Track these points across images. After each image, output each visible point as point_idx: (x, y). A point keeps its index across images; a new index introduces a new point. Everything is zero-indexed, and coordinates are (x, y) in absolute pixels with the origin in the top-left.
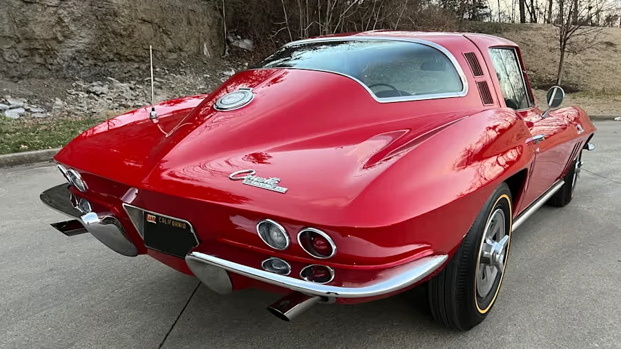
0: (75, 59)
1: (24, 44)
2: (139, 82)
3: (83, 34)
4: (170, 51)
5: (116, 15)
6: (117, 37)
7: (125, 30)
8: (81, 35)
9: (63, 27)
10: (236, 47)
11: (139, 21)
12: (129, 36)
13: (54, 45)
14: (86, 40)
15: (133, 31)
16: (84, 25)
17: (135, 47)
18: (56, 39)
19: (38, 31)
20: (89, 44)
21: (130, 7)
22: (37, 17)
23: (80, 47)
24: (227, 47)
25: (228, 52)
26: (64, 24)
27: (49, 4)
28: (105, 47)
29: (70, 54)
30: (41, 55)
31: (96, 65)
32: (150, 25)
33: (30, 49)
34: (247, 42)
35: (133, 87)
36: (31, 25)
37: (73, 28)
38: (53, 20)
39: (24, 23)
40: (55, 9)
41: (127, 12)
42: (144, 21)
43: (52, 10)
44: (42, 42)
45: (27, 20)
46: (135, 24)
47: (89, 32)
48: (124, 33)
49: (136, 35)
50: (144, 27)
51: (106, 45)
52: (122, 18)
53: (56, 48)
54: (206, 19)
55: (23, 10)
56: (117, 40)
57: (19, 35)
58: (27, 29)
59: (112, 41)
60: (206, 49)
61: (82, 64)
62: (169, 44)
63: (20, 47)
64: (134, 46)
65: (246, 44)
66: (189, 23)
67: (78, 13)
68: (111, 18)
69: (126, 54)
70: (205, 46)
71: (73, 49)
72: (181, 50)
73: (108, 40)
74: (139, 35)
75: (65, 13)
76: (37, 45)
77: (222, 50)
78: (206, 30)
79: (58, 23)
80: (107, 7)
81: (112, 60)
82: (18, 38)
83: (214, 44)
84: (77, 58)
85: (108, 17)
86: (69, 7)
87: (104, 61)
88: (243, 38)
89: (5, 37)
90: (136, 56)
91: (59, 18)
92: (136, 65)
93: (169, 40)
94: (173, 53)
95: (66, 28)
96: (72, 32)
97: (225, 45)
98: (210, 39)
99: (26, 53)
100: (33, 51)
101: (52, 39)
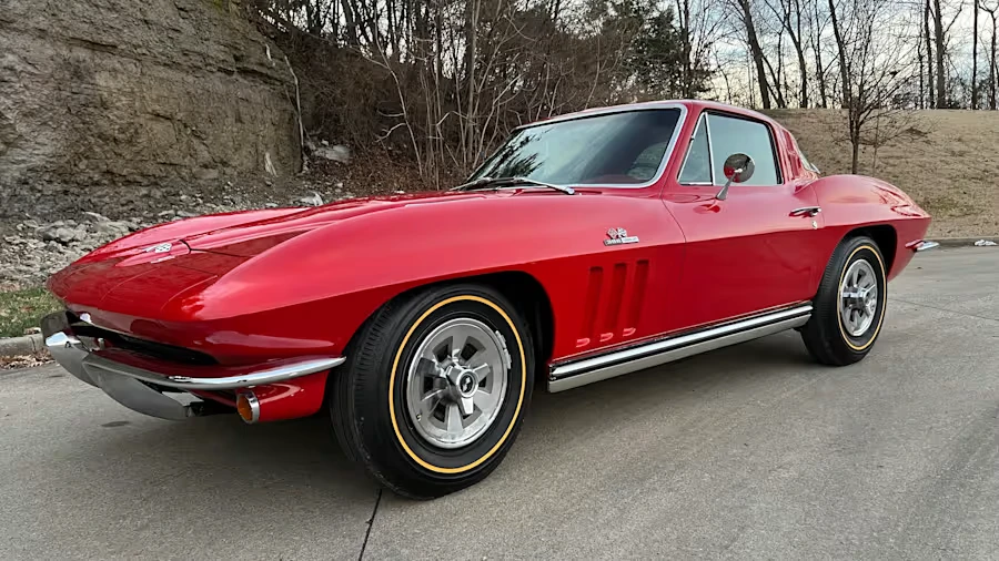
0: (27, 183)
2: (147, 220)
3: (42, 139)
4: (206, 166)
5: (104, 105)
6: (108, 144)
7: (122, 131)
8: (39, 140)
9: (5, 126)
10: (322, 159)
11: (148, 116)
12: (130, 142)
14: (48, 150)
15: (136, 132)
16: (45, 123)
17: (142, 161)
20: (54, 156)
21: (133, 92)
23: (37, 161)
24: (306, 158)
25: (308, 167)
26: (5, 122)
28: (85, 161)
29: (17, 174)
31: (66, 192)
32: (168, 123)
34: (339, 149)
35: (135, 226)
37: (22, 128)
41: (124, 100)
42: (158, 115)
46: (142, 121)
47: (55, 135)
48: (121, 136)
49: (143, 140)
50: (159, 127)
51: (87, 158)
52: (116, 112)
54: (268, 115)
56: (106, 148)
59: (97, 150)
60: (269, 163)
61: (40, 191)
62: (205, 155)
64: (139, 158)
65: (337, 153)
66: (239, 120)
67: (32, 102)
68: (96, 112)
69: (124, 173)
70: (267, 156)
71: (23, 165)
72: (224, 164)
73: (91, 148)
74: (150, 140)
75: (9, 102)
77: (297, 163)
78: (267, 131)
80: (87, 92)
81: (97, 184)
83: (282, 154)
84: (31, 181)
85: (91, 109)
86: (16, 93)
87: (81, 185)
88: (332, 144)
90: (143, 175)
92: (144, 191)
93: (203, 147)
94: (211, 170)
95: (9, 130)
96: (21, 136)
97: (302, 156)
98: (276, 146)
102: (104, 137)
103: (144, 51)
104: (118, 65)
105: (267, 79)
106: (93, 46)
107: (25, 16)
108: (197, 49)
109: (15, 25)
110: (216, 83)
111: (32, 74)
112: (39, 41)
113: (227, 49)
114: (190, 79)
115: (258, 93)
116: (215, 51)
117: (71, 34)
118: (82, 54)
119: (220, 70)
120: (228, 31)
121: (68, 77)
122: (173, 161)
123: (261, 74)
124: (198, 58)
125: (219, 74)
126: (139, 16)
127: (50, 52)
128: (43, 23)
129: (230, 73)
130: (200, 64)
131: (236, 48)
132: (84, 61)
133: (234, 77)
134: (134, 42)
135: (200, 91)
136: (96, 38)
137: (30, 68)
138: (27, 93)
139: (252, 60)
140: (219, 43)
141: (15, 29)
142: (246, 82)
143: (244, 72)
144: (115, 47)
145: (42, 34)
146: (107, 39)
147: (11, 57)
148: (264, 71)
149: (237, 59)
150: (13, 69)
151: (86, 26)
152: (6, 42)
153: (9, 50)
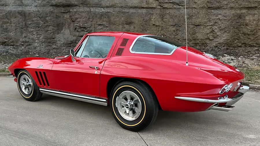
0: (217, 47)
1: (193, 42)
5: (247, 25)
6: (245, 36)
8: (223, 36)
9: (214, 33)
12: (254, 35)
13: (208, 41)
14: (225, 38)
15: (257, 31)
16: (226, 32)
17: (257, 40)
18: (209, 39)
19: (200, 36)
20: (226, 40)
22: (200, 31)
23: (221, 41)
26: (214, 32)
27: (208, 25)
28: (237, 41)
29: (215, 45)
30: (200, 46)
31: (227, 49)
33: (195, 43)
36: (197, 34)
38: (208, 31)
39: (194, 33)
40: (211, 26)
41: (255, 22)
43: (209, 27)
44: (200, 40)
45: (196, 32)
47: (228, 34)
48: (251, 33)
51: (238, 40)
52: (250, 26)
55: (194, 29)
56: (245, 37)
57: (191, 38)
58: (195, 36)
59: (241, 37)
61: (220, 49)
67: (223, 26)
68: (243, 27)
69: (250, 43)
71: (217, 42)
75: (216, 27)
76: (198, 42)
79: (211, 32)
81: (240, 47)
82: (190, 40)
84: (218, 46)
86: (219, 25)
87: (234, 47)
90: (257, 44)
92: (256, 48)
96: (218, 35)
99: (193, 45)
100: (196, 44)
101: (207, 39)
102: (245, 34)
104: (256, 12)
106: (249, 8)
107: (227, 5)
109: (223, 8)
111: (224, 19)
112: (231, 10)
117: (241, 6)
118: (244, 11)
121: (236, 18)
127: (233, 13)
128: (232, 5)
132: (244, 13)
136: (249, 6)
137: (225, 18)
138: (222, 25)
141: (223, 9)
144: (256, 7)
145: (232, 8)
146: (253, 5)
147: (220, 16)
150: (219, 19)
151: (247, 3)
152: (220, 13)
153: (220, 14)
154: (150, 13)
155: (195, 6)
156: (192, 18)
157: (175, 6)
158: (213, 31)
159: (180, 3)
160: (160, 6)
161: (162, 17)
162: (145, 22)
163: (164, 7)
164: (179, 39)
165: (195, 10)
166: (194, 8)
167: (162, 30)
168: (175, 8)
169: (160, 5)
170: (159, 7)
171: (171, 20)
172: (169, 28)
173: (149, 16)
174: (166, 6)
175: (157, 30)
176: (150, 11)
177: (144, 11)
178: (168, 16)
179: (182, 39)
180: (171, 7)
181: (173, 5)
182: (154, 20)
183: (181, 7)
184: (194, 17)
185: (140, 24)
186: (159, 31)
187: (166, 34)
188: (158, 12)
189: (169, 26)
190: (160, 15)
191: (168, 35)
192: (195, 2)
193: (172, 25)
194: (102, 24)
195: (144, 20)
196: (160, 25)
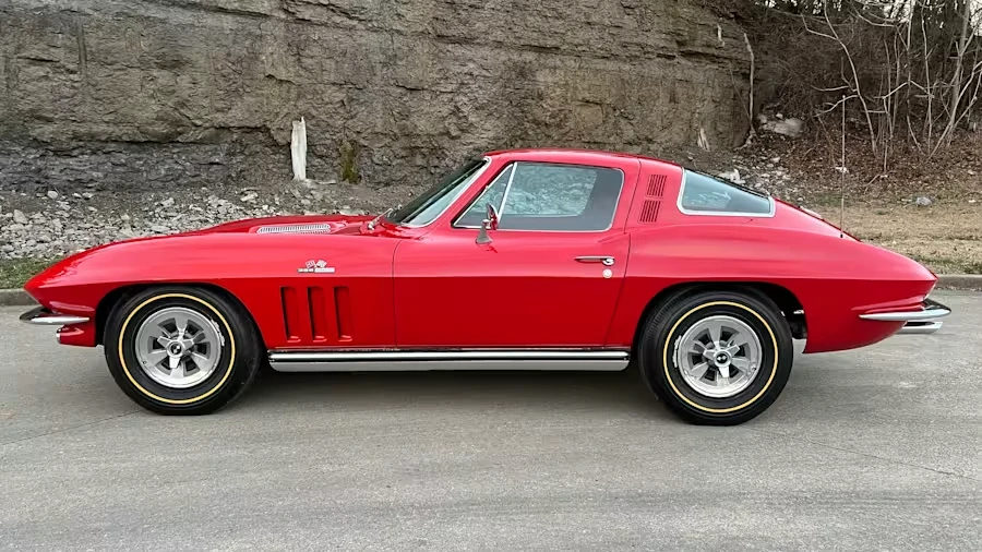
1: (404, 142)
3: (488, 126)
4: (630, 144)
5: (541, 97)
6: (540, 128)
7: (552, 117)
8: (485, 127)
9: (460, 118)
10: (770, 132)
11: (578, 103)
12: (559, 126)
13: (445, 142)
14: (491, 134)
15: (566, 118)
16: (491, 114)
17: (567, 140)
18: (448, 133)
19: (423, 125)
21: (567, 84)
22: (422, 108)
23: (482, 143)
24: (753, 131)
25: (752, 140)
26: (461, 115)
27: (443, 90)
28: (520, 142)
29: (465, 153)
30: (424, 156)
32: (599, 107)
33: (411, 148)
34: (792, 123)
36: (414, 118)
37: (472, 119)
38: (445, 111)
39: (405, 116)
40: (450, 96)
41: (558, 91)
42: (588, 102)
43: (445, 98)
44: (425, 138)
45: (409, 112)
46: (572, 107)
47: (498, 123)
48: (553, 120)
49: (571, 124)
50: (586, 112)
51: (522, 139)
52: (549, 102)
53: (446, 145)
54: (708, 93)
55: (405, 99)
56: (538, 131)
57: (397, 131)
58: (408, 123)
59: (531, 132)
60: (702, 140)
62: (629, 133)
63: (397, 146)
64: (564, 139)
65: (788, 126)
66: (673, 99)
67: (482, 97)
68: (533, 102)
70: (702, 131)
71: (471, 146)
72: (650, 141)
73: (526, 132)
74: (577, 123)
75: (465, 99)
76: (419, 143)
77: (739, 137)
78: (707, 108)
79: (453, 113)
80: (527, 87)
82: (395, 135)
83: (721, 130)
85: (529, 101)
86: (472, 92)
88: (786, 116)
89: (377, 133)
91: (456, 107)
93: (629, 127)
94: (635, 147)
95: (463, 120)
96: (472, 124)
97: (750, 130)
98: (714, 123)
99: (404, 153)
100: (413, 150)
101: (442, 134)
102: (537, 123)
103: (584, 48)
104: (559, 63)
105: (713, 59)
106: (541, 49)
107: (486, 33)
108: (635, 40)
109: (478, 41)
110: (654, 68)
111: (485, 76)
112: (497, 51)
113: (669, 37)
114: (627, 67)
115: (700, 73)
116: (655, 40)
117: (522, 42)
118: (530, 56)
119: (659, 56)
120: (671, 20)
121: (514, 77)
122: (597, 140)
123: (705, 55)
124: (636, 48)
125: (658, 59)
126: (583, 19)
127: (504, 58)
128: (499, 35)
129: (669, 57)
130: (638, 54)
131: (679, 35)
132: (530, 62)
133: (676, 60)
134: (576, 41)
135: (634, 78)
136: (542, 43)
137: (484, 72)
138: (481, 92)
139: (698, 42)
140: (661, 32)
141: (478, 44)
142: (690, 63)
143: (688, 55)
144: (557, 48)
145: (499, 44)
146: (550, 42)
147: (471, 65)
148: (709, 51)
149: (680, 44)
150: (471, 74)
151: (535, 34)
152: (469, 54)
153: (470, 60)
154: (250, 34)
155: (399, 27)
156: (395, 64)
157: (337, 19)
158: (458, 109)
159: (355, 12)
160: (286, 11)
161: (297, 51)
162: (233, 64)
163: (301, 17)
164: (358, 132)
165: (401, 38)
166: (397, 31)
167: (299, 96)
168: (337, 26)
169: (285, 6)
170: (283, 16)
171: (329, 64)
172: (323, 92)
173: (247, 43)
174: (306, 13)
175: (284, 95)
176: (251, 25)
177: (228, 22)
178: (316, 50)
179: (369, 131)
180: (324, 19)
181: (331, 13)
182: (270, 60)
183: (355, 22)
184: (401, 60)
185: (217, 69)
186: (289, 100)
187: (314, 113)
188: (280, 31)
189: (322, 86)
190: (289, 45)
191: (323, 117)
192: (398, 15)
193: (334, 84)
194: (45, 58)
195: (229, 55)
196: (291, 79)
